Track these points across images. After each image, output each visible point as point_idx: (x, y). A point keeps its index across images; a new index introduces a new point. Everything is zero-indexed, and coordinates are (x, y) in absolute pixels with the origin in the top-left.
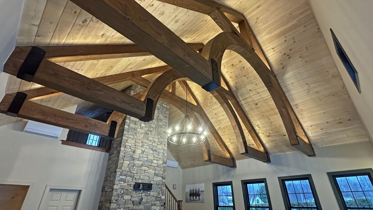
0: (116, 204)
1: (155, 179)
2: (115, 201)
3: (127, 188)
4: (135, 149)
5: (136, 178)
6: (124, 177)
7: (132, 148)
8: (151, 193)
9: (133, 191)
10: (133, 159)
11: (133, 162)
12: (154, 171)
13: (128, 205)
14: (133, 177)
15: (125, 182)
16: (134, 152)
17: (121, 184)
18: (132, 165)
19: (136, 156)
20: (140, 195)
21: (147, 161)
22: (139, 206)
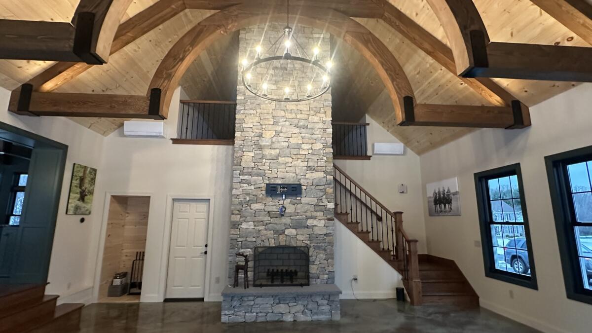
0: (239, 216)
1: (308, 176)
2: (237, 212)
3: (254, 193)
4: (261, 131)
5: (269, 178)
6: (246, 177)
7: (255, 130)
8: (304, 200)
9: (267, 196)
10: (261, 148)
11: (261, 152)
12: (306, 163)
13: (261, 218)
14: (263, 176)
15: (249, 183)
16: (260, 136)
17: (243, 187)
18: (260, 157)
19: (264, 142)
20: (281, 202)
21: (288, 147)
22: (281, 219)
